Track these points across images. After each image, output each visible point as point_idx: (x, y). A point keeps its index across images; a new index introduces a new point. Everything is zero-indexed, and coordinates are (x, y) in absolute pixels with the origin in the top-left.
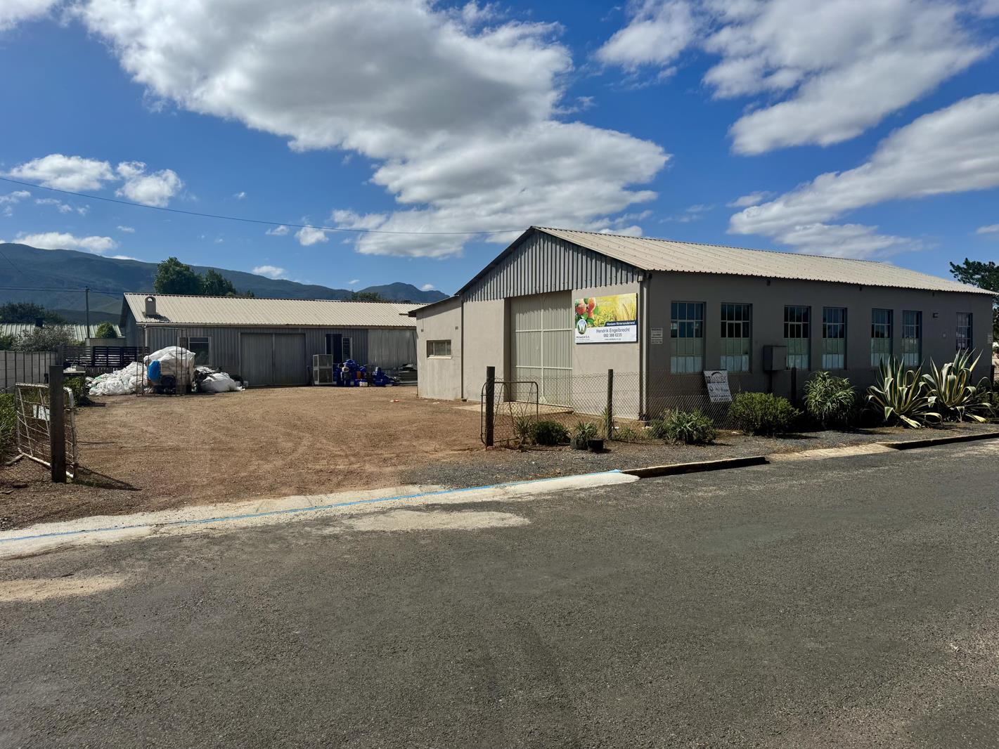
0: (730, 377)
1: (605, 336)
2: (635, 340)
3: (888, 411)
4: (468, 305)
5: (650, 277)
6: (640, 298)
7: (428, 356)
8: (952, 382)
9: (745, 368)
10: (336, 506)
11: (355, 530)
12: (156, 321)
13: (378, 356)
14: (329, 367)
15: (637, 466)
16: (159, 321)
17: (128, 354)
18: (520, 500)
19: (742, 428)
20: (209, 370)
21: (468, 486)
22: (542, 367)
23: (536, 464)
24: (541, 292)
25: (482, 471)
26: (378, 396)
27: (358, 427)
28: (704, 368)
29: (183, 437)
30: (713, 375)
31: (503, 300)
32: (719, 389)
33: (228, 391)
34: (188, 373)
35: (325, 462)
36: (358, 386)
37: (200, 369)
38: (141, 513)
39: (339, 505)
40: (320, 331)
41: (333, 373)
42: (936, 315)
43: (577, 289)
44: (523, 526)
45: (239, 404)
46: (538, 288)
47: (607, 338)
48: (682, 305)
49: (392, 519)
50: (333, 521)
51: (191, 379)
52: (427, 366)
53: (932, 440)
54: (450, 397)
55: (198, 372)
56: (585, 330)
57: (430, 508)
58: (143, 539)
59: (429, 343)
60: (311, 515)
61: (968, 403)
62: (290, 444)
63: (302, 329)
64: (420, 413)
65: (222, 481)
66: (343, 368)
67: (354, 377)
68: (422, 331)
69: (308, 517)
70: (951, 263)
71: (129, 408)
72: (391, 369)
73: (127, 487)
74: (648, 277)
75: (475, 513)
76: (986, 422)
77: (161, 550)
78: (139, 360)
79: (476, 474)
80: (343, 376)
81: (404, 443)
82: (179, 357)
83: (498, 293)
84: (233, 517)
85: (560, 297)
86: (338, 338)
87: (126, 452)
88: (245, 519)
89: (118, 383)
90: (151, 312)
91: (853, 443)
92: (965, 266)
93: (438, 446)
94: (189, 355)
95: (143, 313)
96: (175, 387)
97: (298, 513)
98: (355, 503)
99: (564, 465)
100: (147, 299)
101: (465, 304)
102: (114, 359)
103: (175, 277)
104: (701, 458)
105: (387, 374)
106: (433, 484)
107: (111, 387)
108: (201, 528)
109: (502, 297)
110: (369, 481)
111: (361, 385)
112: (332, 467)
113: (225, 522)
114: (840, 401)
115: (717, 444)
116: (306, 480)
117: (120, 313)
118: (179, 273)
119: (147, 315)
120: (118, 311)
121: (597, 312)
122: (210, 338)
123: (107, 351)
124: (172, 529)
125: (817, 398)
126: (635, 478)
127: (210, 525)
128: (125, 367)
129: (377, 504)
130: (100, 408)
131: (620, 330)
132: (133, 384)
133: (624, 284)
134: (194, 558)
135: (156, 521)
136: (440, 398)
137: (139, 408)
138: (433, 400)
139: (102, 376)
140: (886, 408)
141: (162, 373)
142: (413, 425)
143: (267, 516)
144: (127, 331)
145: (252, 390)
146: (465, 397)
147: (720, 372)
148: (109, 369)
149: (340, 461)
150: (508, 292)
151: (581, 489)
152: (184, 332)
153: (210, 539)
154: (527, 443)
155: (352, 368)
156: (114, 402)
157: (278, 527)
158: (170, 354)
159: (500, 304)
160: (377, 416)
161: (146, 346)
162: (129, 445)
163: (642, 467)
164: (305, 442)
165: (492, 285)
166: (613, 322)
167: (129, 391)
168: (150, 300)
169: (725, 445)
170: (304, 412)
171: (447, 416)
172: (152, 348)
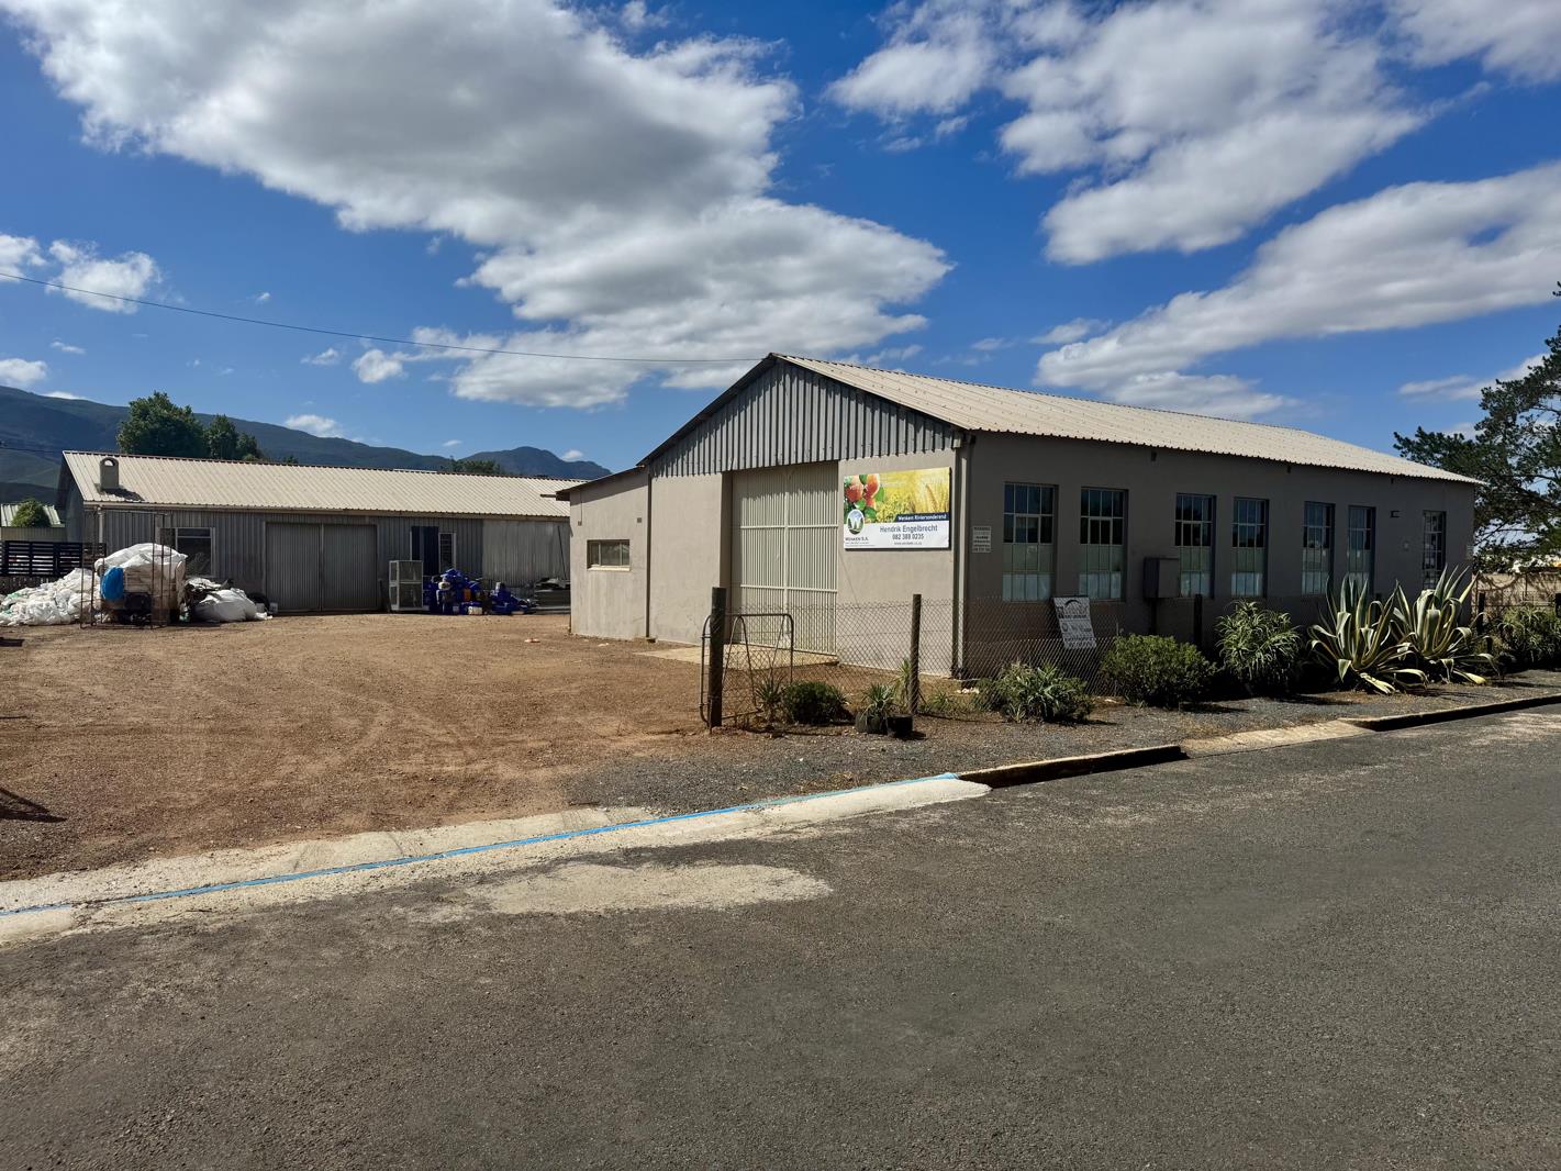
0: (1092, 607)
1: (895, 537)
2: (947, 545)
3: (1344, 665)
4: (660, 483)
5: (973, 441)
6: (956, 476)
7: (589, 567)
8: (1434, 620)
9: (1116, 593)
10: (450, 853)
11: (494, 912)
12: (119, 499)
13: (499, 564)
14: (416, 581)
15: (978, 765)
16: (123, 499)
17: (66, 556)
18: (795, 837)
19: (1121, 693)
20: (210, 584)
21: (694, 807)
22: (785, 587)
23: (806, 762)
24: (786, 462)
25: (715, 776)
26: (504, 632)
27: (473, 688)
28: (1053, 593)
29: (156, 707)
30: (1067, 604)
31: (720, 475)
32: (1077, 629)
33: (244, 621)
34: (174, 589)
35: (420, 758)
36: (466, 613)
37: (196, 582)
38: (58, 875)
39: (455, 852)
40: (402, 523)
41: (423, 591)
42: (1395, 514)
43: (847, 459)
44: (820, 898)
45: (261, 643)
46: (780, 457)
47: (898, 541)
48: (1022, 489)
49: (563, 885)
50: (448, 890)
51: (179, 600)
52: (587, 581)
53: (1421, 714)
54: (627, 635)
55: (193, 587)
56: (861, 526)
57: (633, 857)
58: (55, 939)
59: (592, 545)
60: (403, 876)
61: (1456, 654)
62: (354, 722)
63: (370, 517)
64: (578, 663)
65: (226, 799)
66: (440, 584)
67: (460, 599)
68: (580, 524)
69: (397, 881)
70: (1395, 433)
71: (65, 650)
72: (521, 586)
73: (39, 814)
74: (970, 441)
75: (719, 869)
76: (1485, 684)
77: (92, 966)
78: (88, 566)
79: (706, 782)
80: (440, 598)
81: (561, 719)
82: (158, 561)
83: (712, 463)
84: (246, 883)
85: (819, 473)
86: (431, 532)
87: (48, 737)
88: (272, 886)
89: (48, 605)
90: (109, 483)
91: (1307, 720)
92: (1417, 440)
93: (622, 727)
94: (175, 558)
95: (96, 485)
96: (150, 612)
97: (376, 872)
98: (485, 848)
99: (855, 764)
100: (103, 462)
101: (654, 481)
102: (42, 562)
103: (157, 425)
104: (1077, 748)
105: (515, 594)
106: (629, 805)
107: (34, 612)
108: (178, 910)
109: (718, 469)
110: (507, 799)
111: (470, 611)
112: (435, 768)
113: (231, 894)
114: (1277, 650)
115: (1092, 722)
116: (387, 798)
117: (56, 487)
118: (165, 421)
119: (103, 489)
120: (54, 483)
121: (882, 498)
122: (213, 531)
123: (32, 549)
124: (120, 913)
125: (1240, 645)
126: (981, 790)
127: (201, 901)
128: (62, 577)
129: (527, 850)
130: (11, 649)
131: (920, 529)
132: (75, 606)
133: (929, 452)
134: (159, 989)
135: (88, 894)
136: (610, 637)
137: (84, 649)
138: (596, 640)
139: (20, 592)
140: (1340, 661)
141: (126, 588)
142: (574, 685)
143: (316, 879)
144: (68, 516)
145: (284, 619)
146: (652, 636)
147: (1080, 599)
148: (33, 579)
149: (448, 755)
150: (730, 462)
151: (898, 813)
152: (168, 520)
153: (199, 937)
154: (778, 720)
155: (454, 583)
156: (38, 638)
157: (338, 904)
158: (143, 556)
159: (716, 481)
160: (505, 668)
161: (101, 541)
162: (53, 722)
163: (987, 767)
164: (382, 718)
165: (701, 450)
166: (908, 515)
167: (69, 619)
168: (109, 463)
169: (1104, 723)
170: (376, 659)
171: (628, 668)
172: (110, 546)
